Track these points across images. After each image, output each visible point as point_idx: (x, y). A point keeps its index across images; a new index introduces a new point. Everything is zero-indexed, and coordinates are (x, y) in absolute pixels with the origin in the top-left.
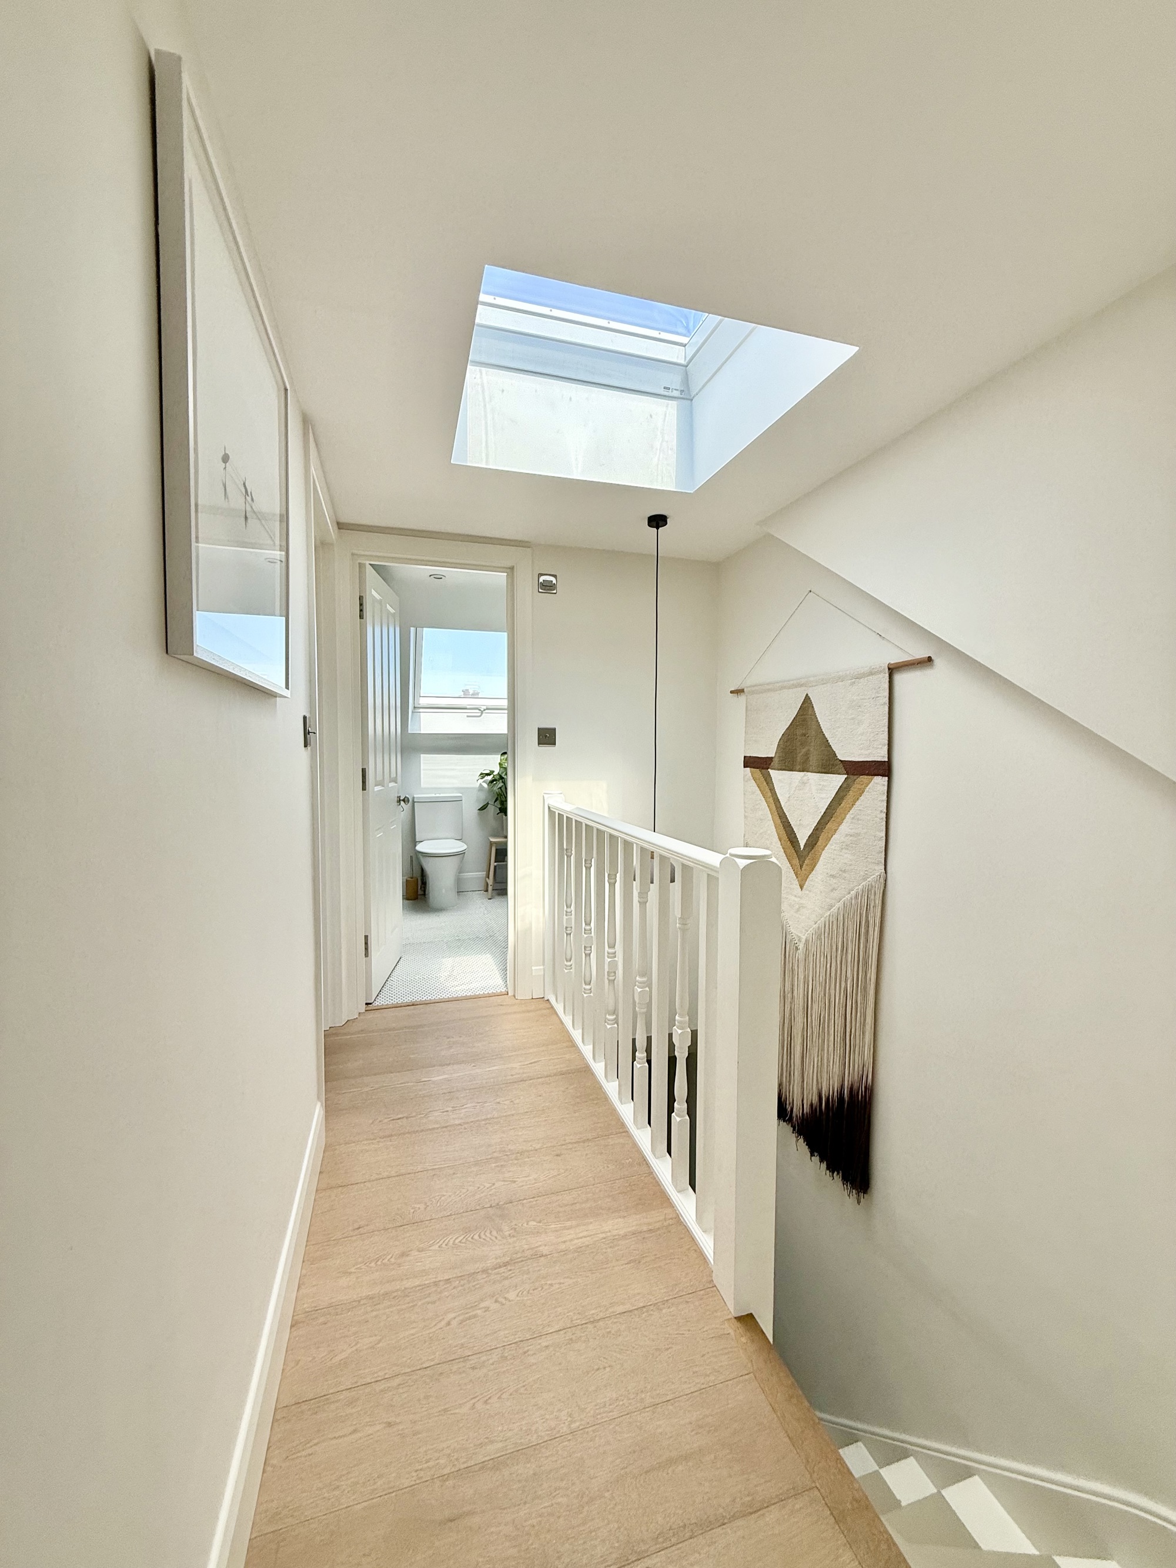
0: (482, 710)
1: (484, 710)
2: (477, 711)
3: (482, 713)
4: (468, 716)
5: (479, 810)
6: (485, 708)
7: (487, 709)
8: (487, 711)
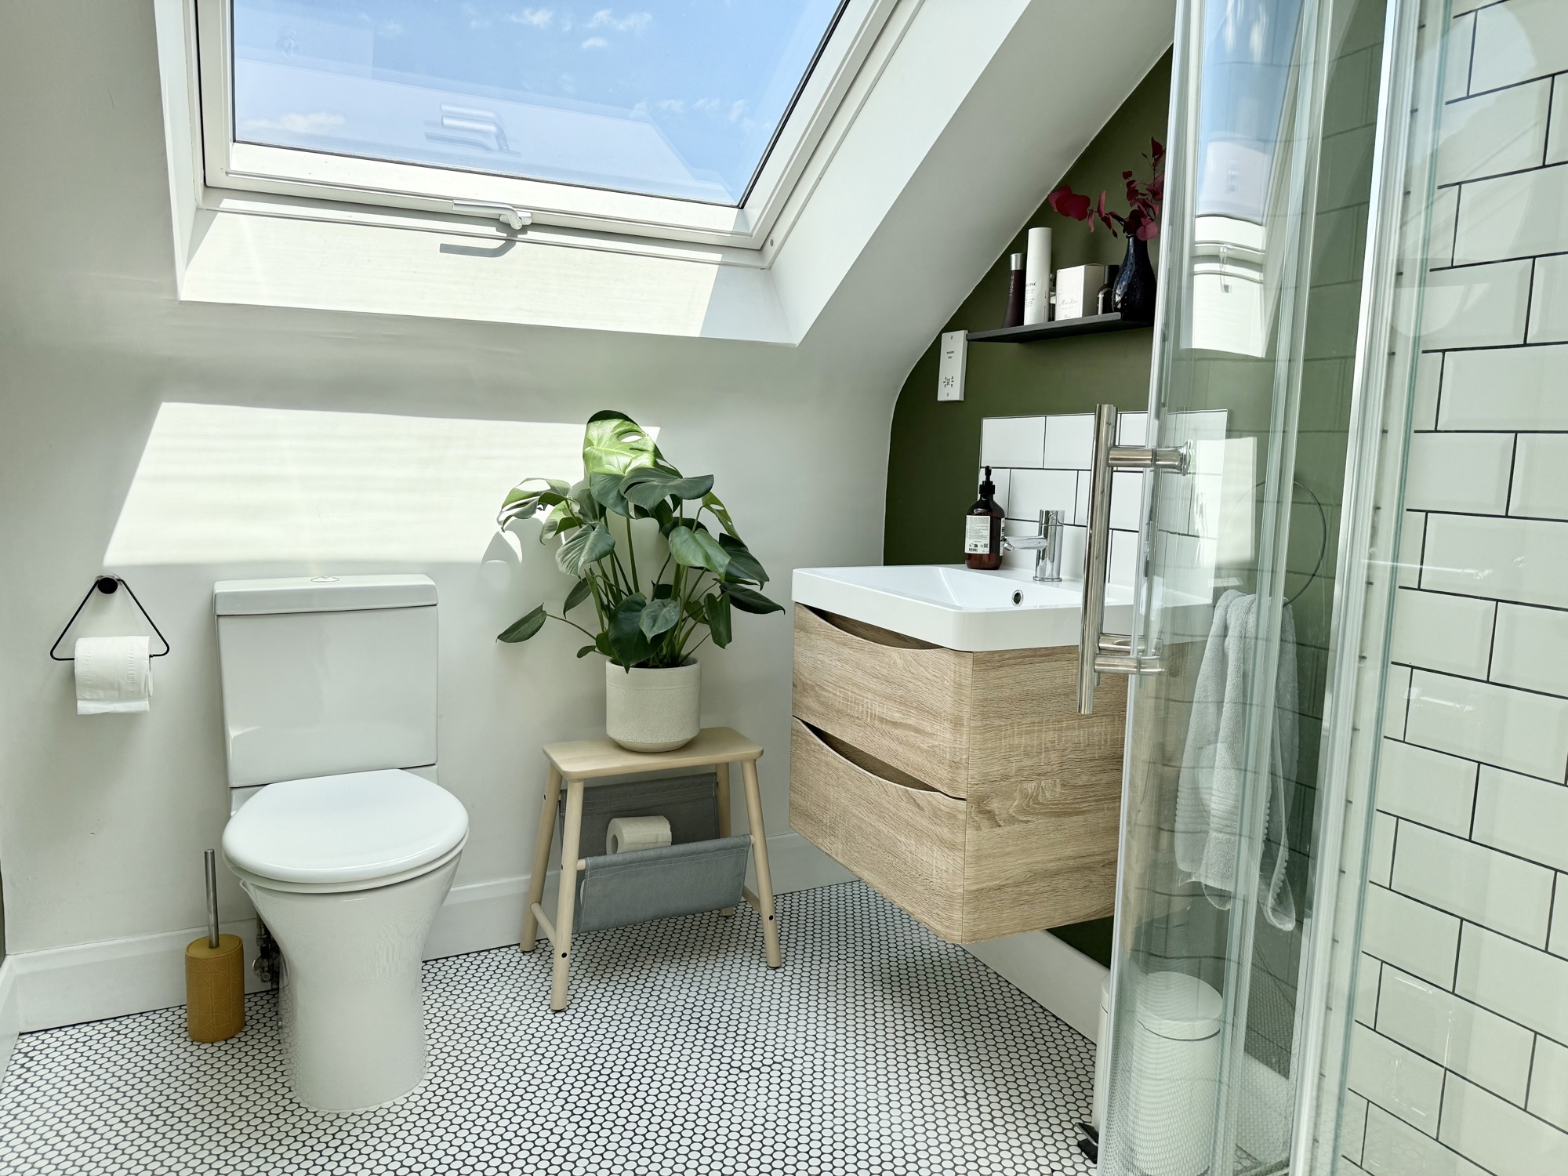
0: (517, 226)
1: (524, 229)
2: (492, 230)
3: (510, 243)
4: (445, 248)
5: (503, 637)
6: (526, 217)
7: (535, 226)
8: (531, 235)
